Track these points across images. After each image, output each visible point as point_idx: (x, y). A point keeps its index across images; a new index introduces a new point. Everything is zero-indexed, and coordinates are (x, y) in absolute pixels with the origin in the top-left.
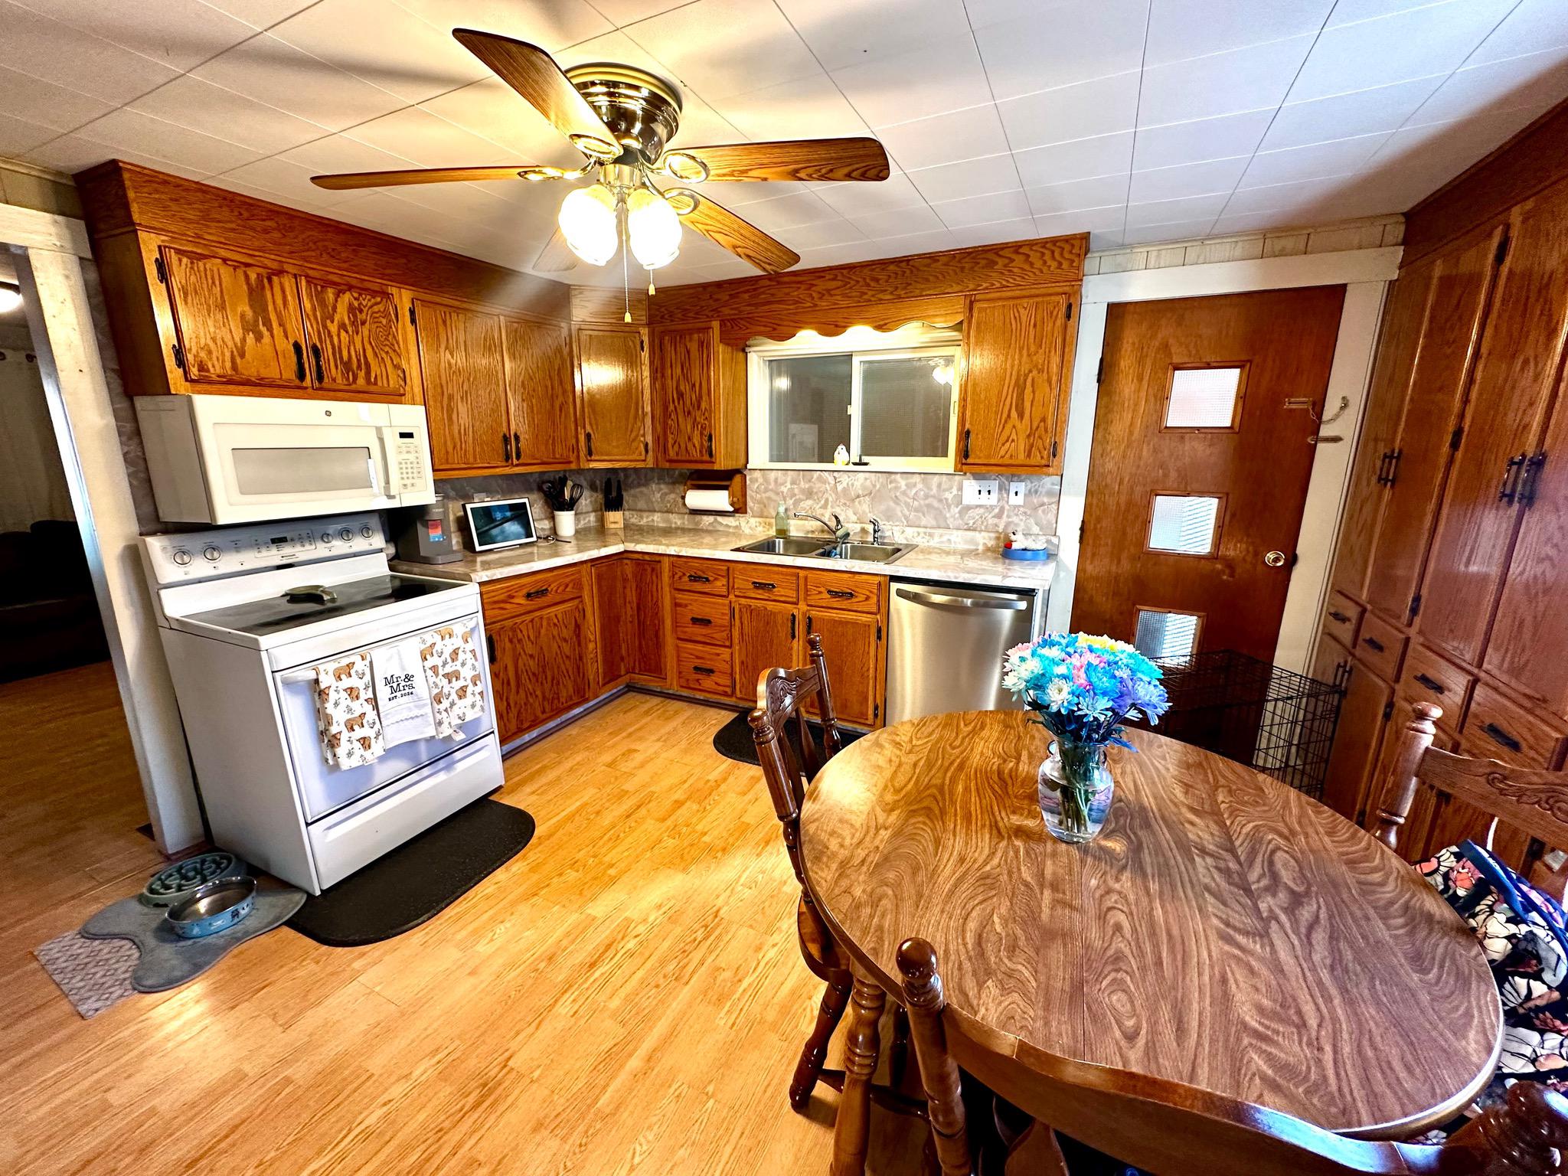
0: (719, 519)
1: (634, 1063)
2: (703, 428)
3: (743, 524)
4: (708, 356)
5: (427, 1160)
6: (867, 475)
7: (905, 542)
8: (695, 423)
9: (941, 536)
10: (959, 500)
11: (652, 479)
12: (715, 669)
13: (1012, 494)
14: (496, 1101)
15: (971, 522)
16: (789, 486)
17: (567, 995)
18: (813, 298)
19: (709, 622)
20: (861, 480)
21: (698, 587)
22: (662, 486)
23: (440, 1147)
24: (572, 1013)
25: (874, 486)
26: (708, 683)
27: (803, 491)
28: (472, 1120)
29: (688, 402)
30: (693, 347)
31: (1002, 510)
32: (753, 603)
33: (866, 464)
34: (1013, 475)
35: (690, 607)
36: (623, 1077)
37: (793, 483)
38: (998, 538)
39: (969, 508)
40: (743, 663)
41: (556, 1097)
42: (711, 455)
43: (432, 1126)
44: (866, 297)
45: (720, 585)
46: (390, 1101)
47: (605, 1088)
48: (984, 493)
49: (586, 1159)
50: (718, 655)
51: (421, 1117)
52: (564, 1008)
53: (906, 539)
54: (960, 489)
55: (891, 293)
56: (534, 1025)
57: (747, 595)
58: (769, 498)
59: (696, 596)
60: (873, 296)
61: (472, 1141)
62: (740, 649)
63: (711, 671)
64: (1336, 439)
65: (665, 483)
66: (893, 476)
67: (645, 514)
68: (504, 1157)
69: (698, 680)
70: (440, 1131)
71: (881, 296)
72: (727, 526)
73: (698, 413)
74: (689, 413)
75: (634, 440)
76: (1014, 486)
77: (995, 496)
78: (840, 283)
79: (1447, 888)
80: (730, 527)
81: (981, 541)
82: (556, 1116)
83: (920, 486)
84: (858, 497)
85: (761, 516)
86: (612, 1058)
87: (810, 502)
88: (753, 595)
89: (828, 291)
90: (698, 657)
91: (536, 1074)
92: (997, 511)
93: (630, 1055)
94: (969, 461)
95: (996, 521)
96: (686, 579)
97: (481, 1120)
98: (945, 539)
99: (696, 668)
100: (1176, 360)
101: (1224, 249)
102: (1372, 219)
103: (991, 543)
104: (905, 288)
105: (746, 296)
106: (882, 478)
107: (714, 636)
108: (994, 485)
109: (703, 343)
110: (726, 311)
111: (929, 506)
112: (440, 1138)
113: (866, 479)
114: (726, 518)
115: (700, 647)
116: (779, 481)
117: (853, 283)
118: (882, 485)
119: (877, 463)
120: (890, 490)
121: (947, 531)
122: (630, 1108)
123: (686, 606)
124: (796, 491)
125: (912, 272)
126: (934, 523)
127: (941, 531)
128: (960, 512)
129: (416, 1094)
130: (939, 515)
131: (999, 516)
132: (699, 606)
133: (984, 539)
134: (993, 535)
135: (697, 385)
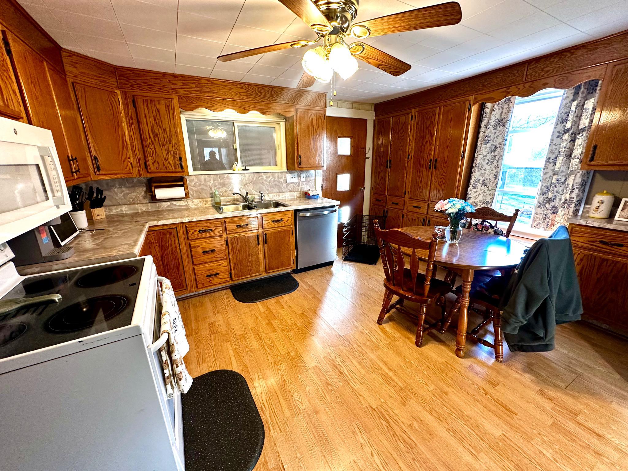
0: (174, 203)
1: (391, 374)
2: (175, 154)
3: (190, 203)
4: (173, 114)
5: (404, 441)
6: (249, 174)
7: (269, 199)
8: (168, 152)
9: (282, 195)
10: (285, 181)
11: (114, 186)
12: (219, 272)
13: (302, 177)
14: (388, 415)
15: (290, 189)
16: (212, 182)
17: (351, 383)
18: (232, 95)
19: (214, 250)
20: (247, 177)
21: (205, 235)
22: (124, 189)
23: (401, 436)
24: (361, 385)
25: (253, 179)
26: (216, 280)
27: (220, 184)
28: (393, 424)
29: (162, 139)
30: (162, 108)
31: (299, 183)
32: (237, 235)
33: (248, 170)
34: (301, 171)
35: (201, 247)
36: (394, 378)
37: (214, 180)
38: (300, 193)
39: (289, 184)
40: (235, 264)
41: (395, 397)
42: (182, 168)
43: (391, 438)
44: (256, 99)
45: (219, 231)
46: (372, 453)
47: (396, 383)
48: (293, 178)
49: (420, 394)
50: (221, 265)
51: (385, 442)
52: (357, 386)
53: (270, 198)
54: (286, 177)
55: (267, 99)
56: (359, 397)
57: (234, 232)
58: (202, 189)
59: (203, 240)
60: (260, 99)
61: (402, 425)
62: (233, 258)
63: (218, 274)
64: (368, 158)
65: (126, 187)
66: (260, 174)
67: (113, 208)
68: (412, 416)
69: (209, 282)
70: (394, 435)
71: (263, 100)
72: (180, 206)
73: (170, 146)
74: (163, 145)
75: (124, 161)
76: (302, 175)
77: (297, 178)
78: (244, 91)
79: (478, 230)
80: (182, 206)
81: (296, 195)
82: (402, 398)
83: (271, 177)
84: (247, 184)
85: (199, 198)
86: (386, 379)
87: (224, 188)
88: (237, 231)
89: (240, 93)
90: (208, 270)
91: (382, 400)
92: (298, 184)
93: (387, 374)
94: (301, 166)
95: (298, 187)
96: (197, 232)
97: (394, 421)
98: (283, 196)
99: (208, 276)
100: (339, 135)
101: (345, 104)
102: (370, 104)
103: (298, 195)
104: (272, 99)
105: (194, 86)
106: (256, 175)
107: (218, 256)
108: (296, 175)
109: (169, 107)
110: (181, 91)
111: (275, 185)
112: (397, 435)
113: (249, 176)
114: (179, 202)
115: (207, 265)
116: (207, 180)
117: (250, 92)
118: (256, 178)
119: (253, 169)
120: (260, 180)
121: (284, 193)
122: (406, 379)
123: (198, 246)
124: (217, 184)
125: (274, 93)
126: (278, 191)
127: (282, 193)
128: (286, 186)
129: (373, 443)
130: (279, 187)
131: (298, 186)
132: (206, 245)
133: (296, 194)
134: (299, 192)
135: (168, 130)
